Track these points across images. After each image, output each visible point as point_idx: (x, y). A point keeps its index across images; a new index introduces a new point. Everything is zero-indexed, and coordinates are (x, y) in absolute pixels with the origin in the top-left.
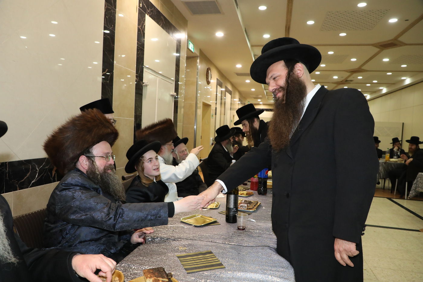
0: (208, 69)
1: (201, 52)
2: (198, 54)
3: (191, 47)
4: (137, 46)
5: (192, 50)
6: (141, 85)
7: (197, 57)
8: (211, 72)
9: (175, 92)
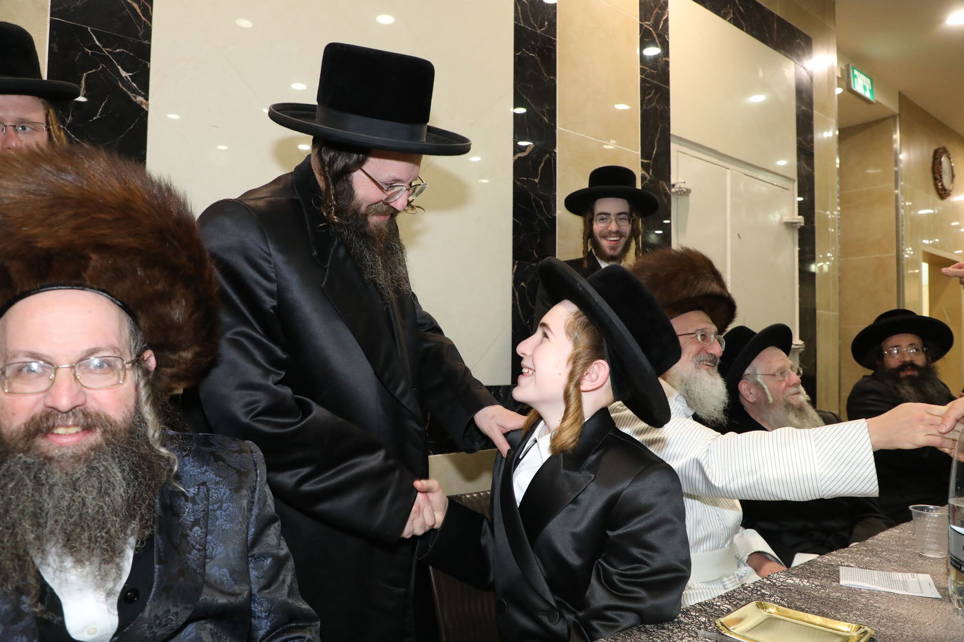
0: (936, 152)
1: (903, 99)
2: (893, 106)
3: (861, 84)
4: (642, 79)
5: (868, 95)
6: (665, 190)
7: (894, 117)
8: (949, 159)
9: (799, 214)
